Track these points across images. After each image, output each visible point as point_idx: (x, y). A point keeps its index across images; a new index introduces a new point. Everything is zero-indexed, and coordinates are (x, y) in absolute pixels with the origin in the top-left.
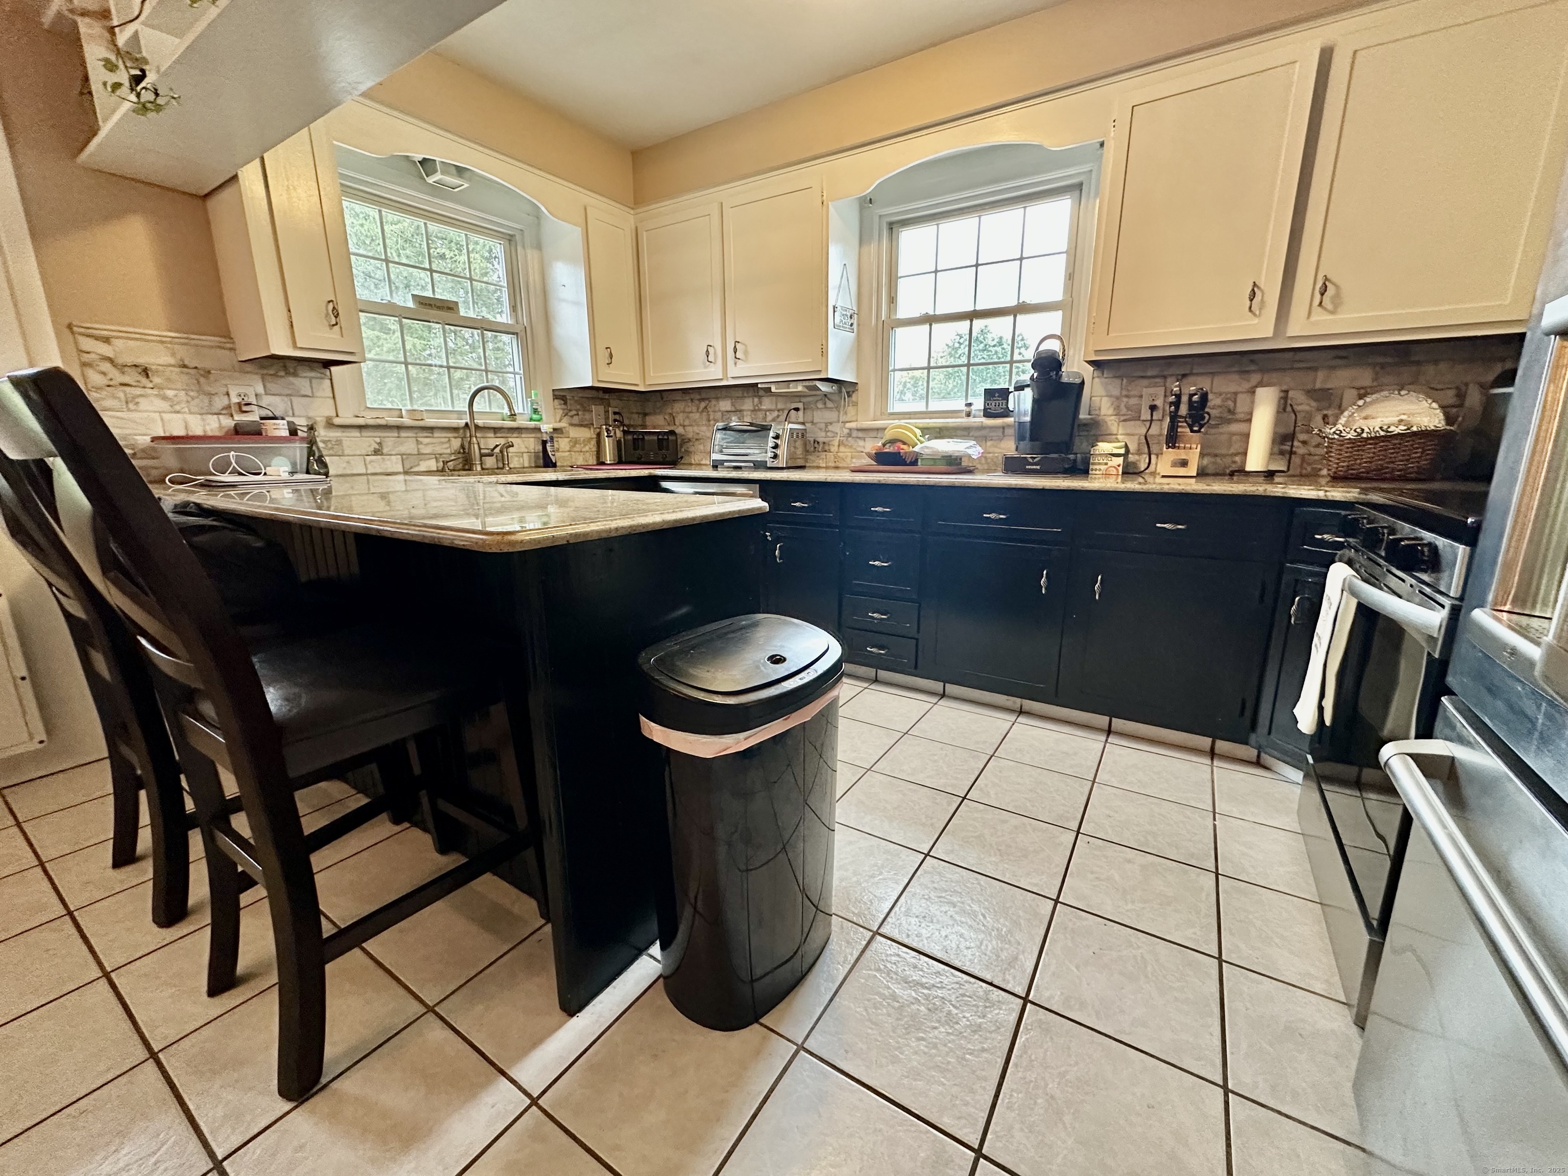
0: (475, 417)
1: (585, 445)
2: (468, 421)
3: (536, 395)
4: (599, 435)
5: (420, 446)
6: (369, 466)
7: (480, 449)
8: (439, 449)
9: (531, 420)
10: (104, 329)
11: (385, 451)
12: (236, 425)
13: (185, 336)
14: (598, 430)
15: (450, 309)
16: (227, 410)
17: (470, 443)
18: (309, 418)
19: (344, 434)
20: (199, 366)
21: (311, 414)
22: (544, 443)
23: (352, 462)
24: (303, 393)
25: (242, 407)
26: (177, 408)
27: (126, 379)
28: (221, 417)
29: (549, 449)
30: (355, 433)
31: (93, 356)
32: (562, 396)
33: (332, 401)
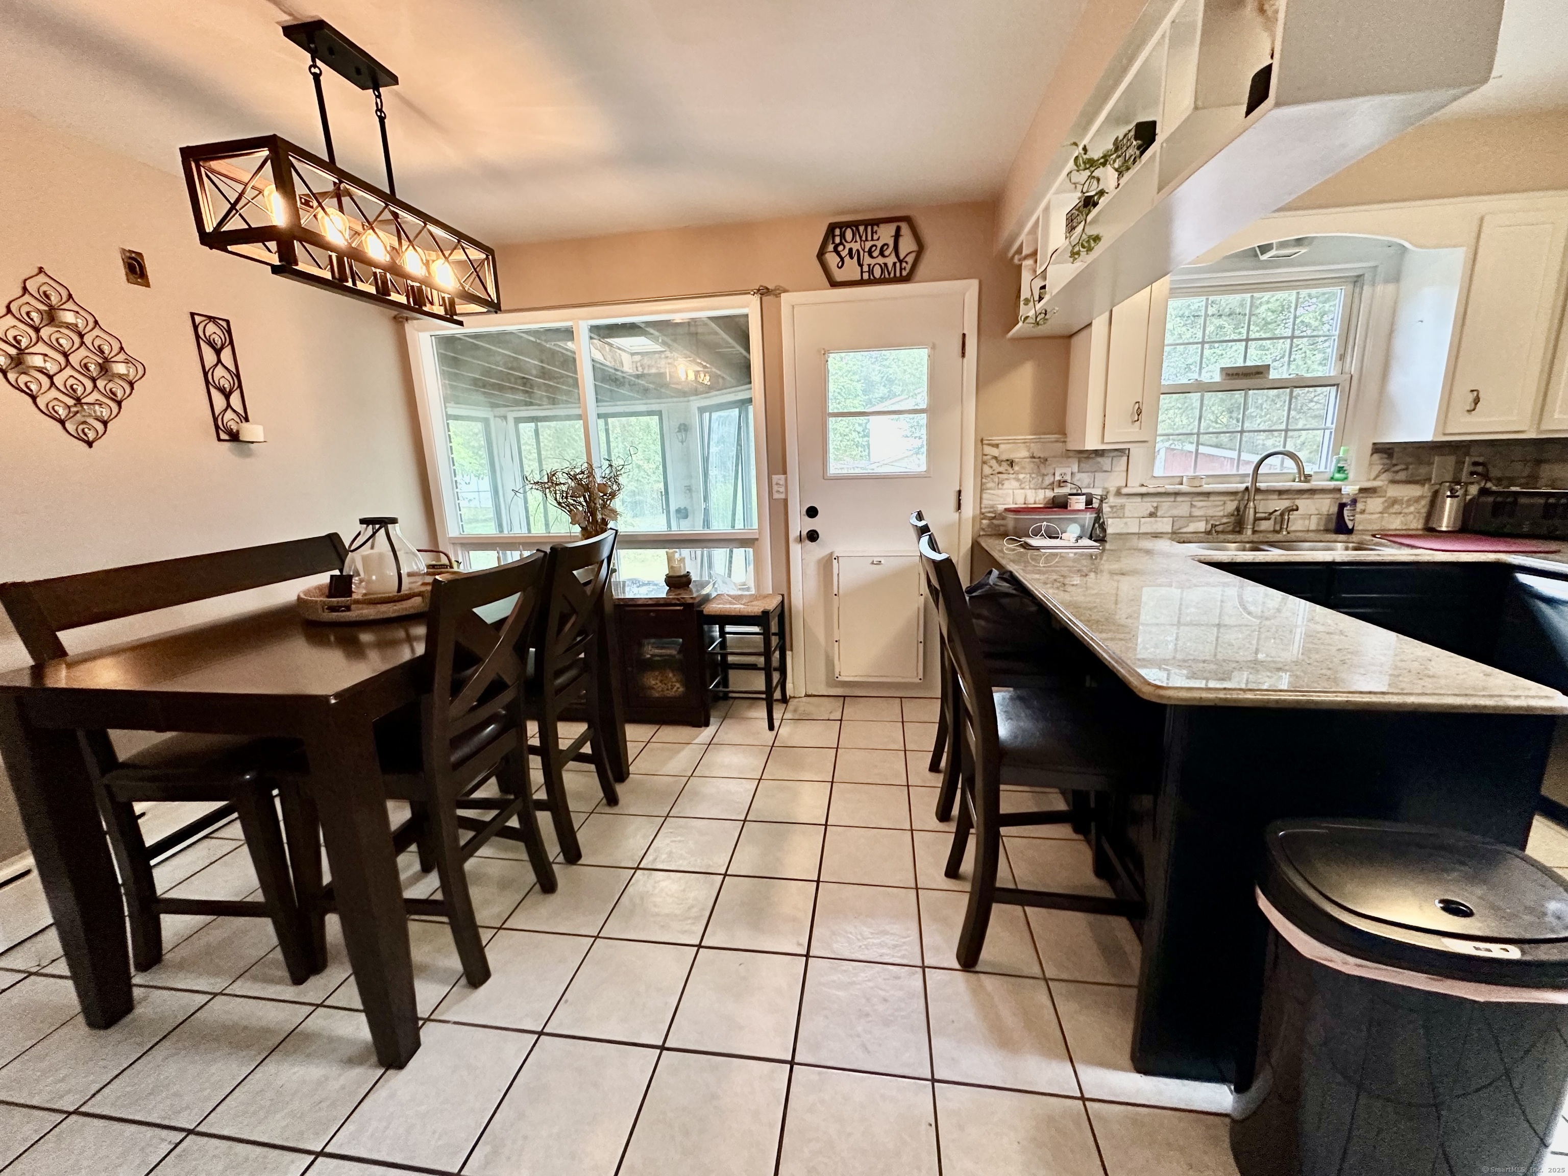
0: (1259, 478)
1: (1408, 506)
2: (1249, 484)
3: (1346, 451)
4: (1436, 494)
5: (1193, 510)
6: (1142, 527)
7: (1255, 513)
8: (1211, 512)
9: (1332, 479)
10: (996, 439)
11: (1159, 514)
12: (1054, 496)
13: (1038, 437)
14: (1437, 487)
15: (1258, 373)
16: (1051, 486)
17: (1245, 507)
18: (1104, 488)
19: (1128, 500)
20: (1042, 456)
21: (1106, 486)
22: (1342, 506)
23: (1129, 523)
24: (1105, 469)
25: (1062, 483)
26: (1023, 486)
27: (1001, 469)
28: (1047, 491)
29: (1346, 513)
30: (1138, 499)
31: (989, 457)
32: (1385, 451)
33: (1125, 474)
